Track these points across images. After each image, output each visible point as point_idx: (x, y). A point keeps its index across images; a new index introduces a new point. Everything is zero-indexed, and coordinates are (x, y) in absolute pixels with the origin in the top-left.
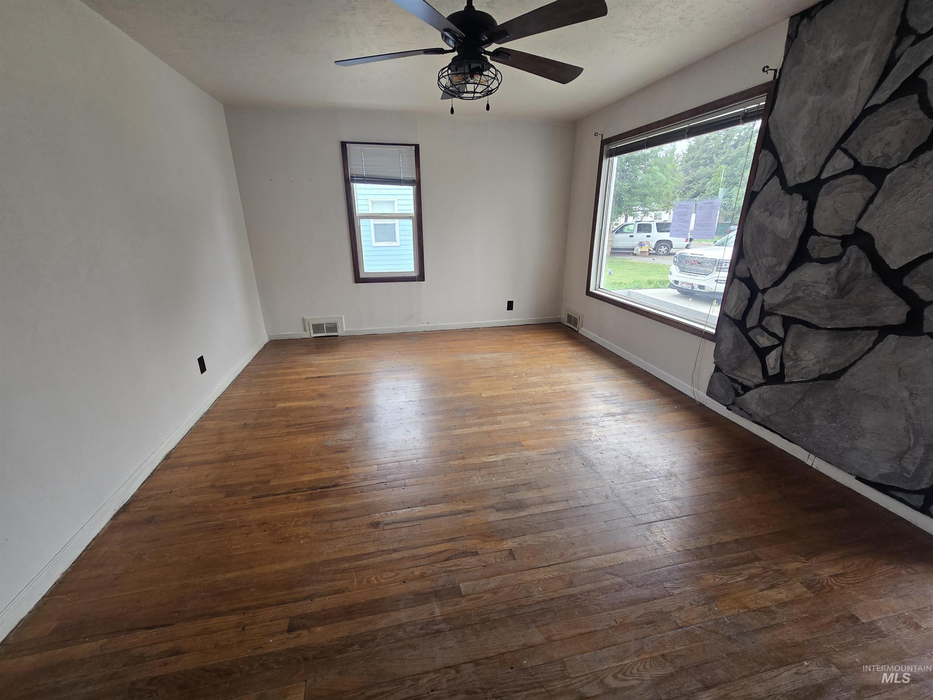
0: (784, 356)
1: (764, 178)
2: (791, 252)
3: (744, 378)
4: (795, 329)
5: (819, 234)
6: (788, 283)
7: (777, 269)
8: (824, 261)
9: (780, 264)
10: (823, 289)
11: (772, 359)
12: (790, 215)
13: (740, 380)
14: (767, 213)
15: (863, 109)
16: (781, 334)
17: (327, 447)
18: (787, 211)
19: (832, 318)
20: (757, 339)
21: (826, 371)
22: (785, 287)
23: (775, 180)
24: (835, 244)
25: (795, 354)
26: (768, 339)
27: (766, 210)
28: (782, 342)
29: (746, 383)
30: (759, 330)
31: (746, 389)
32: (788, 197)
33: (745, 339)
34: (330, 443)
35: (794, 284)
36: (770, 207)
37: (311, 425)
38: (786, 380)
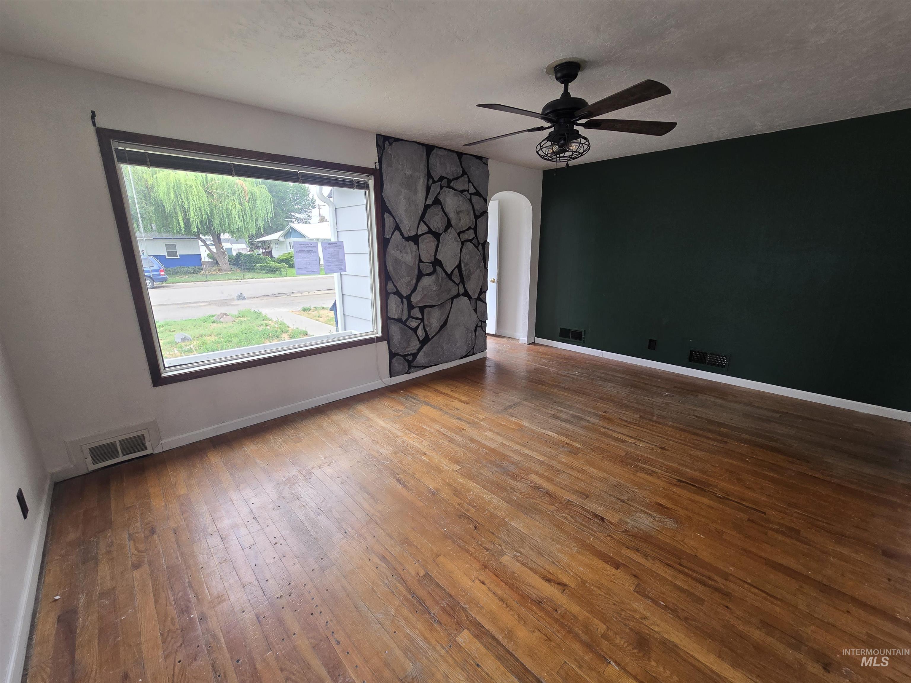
0: (426, 327)
1: (392, 231)
2: (416, 272)
3: (411, 350)
4: (426, 310)
5: (423, 262)
6: (419, 288)
7: (411, 283)
8: (429, 275)
9: (412, 280)
10: (434, 288)
11: (420, 332)
12: (411, 253)
13: (409, 353)
14: (399, 252)
15: (425, 205)
16: (421, 317)
17: (677, 520)
18: (409, 251)
19: (439, 300)
20: (411, 325)
21: (442, 324)
22: (419, 291)
23: (397, 233)
24: (430, 266)
25: (429, 323)
26: (416, 322)
27: (398, 250)
28: (422, 320)
29: (413, 352)
30: (411, 319)
31: (415, 355)
32: (407, 243)
33: (406, 328)
34: (670, 523)
35: (422, 288)
36: (399, 248)
37: (686, 570)
38: (430, 337)
